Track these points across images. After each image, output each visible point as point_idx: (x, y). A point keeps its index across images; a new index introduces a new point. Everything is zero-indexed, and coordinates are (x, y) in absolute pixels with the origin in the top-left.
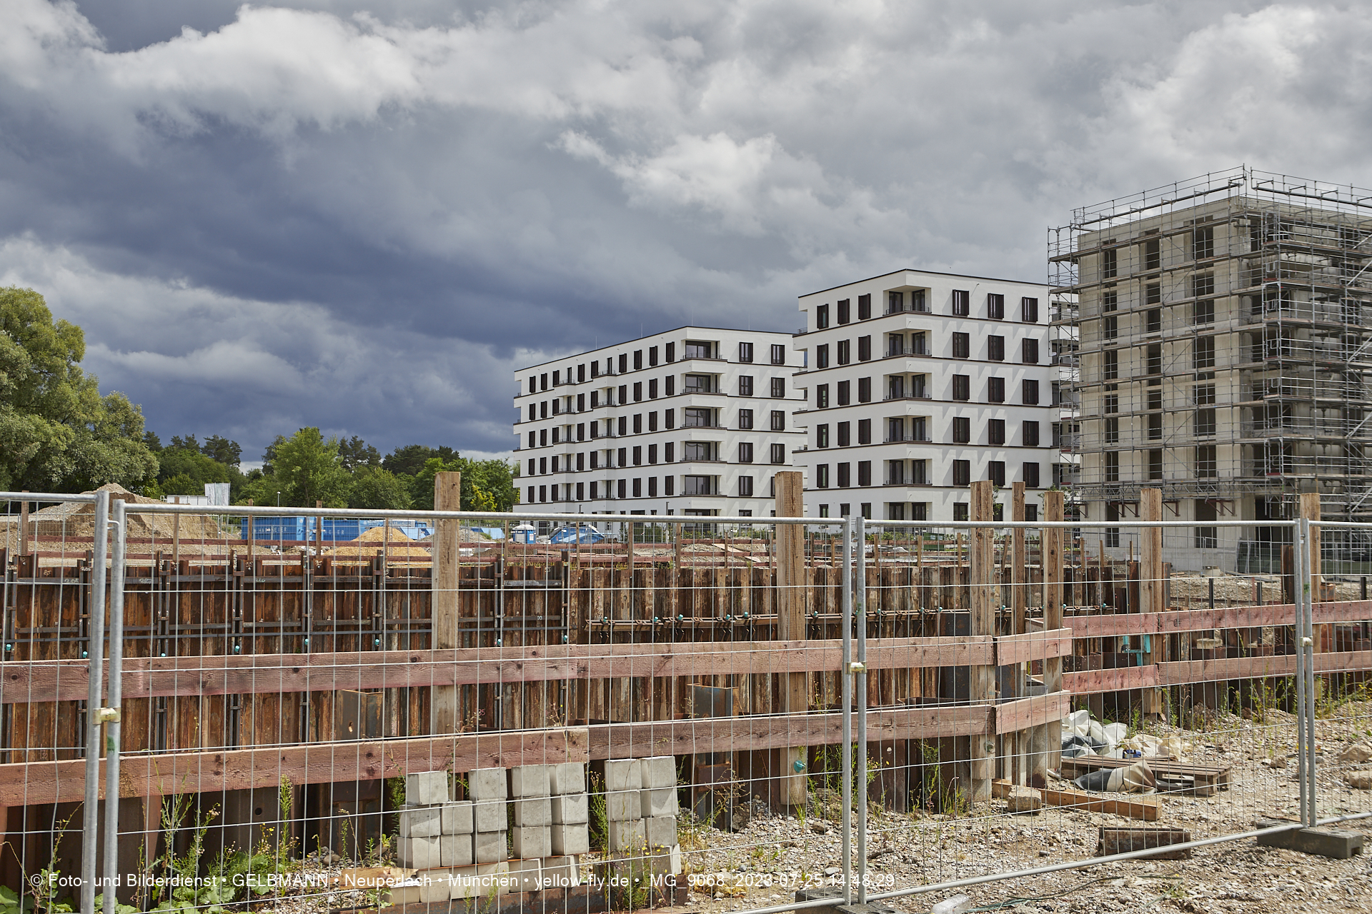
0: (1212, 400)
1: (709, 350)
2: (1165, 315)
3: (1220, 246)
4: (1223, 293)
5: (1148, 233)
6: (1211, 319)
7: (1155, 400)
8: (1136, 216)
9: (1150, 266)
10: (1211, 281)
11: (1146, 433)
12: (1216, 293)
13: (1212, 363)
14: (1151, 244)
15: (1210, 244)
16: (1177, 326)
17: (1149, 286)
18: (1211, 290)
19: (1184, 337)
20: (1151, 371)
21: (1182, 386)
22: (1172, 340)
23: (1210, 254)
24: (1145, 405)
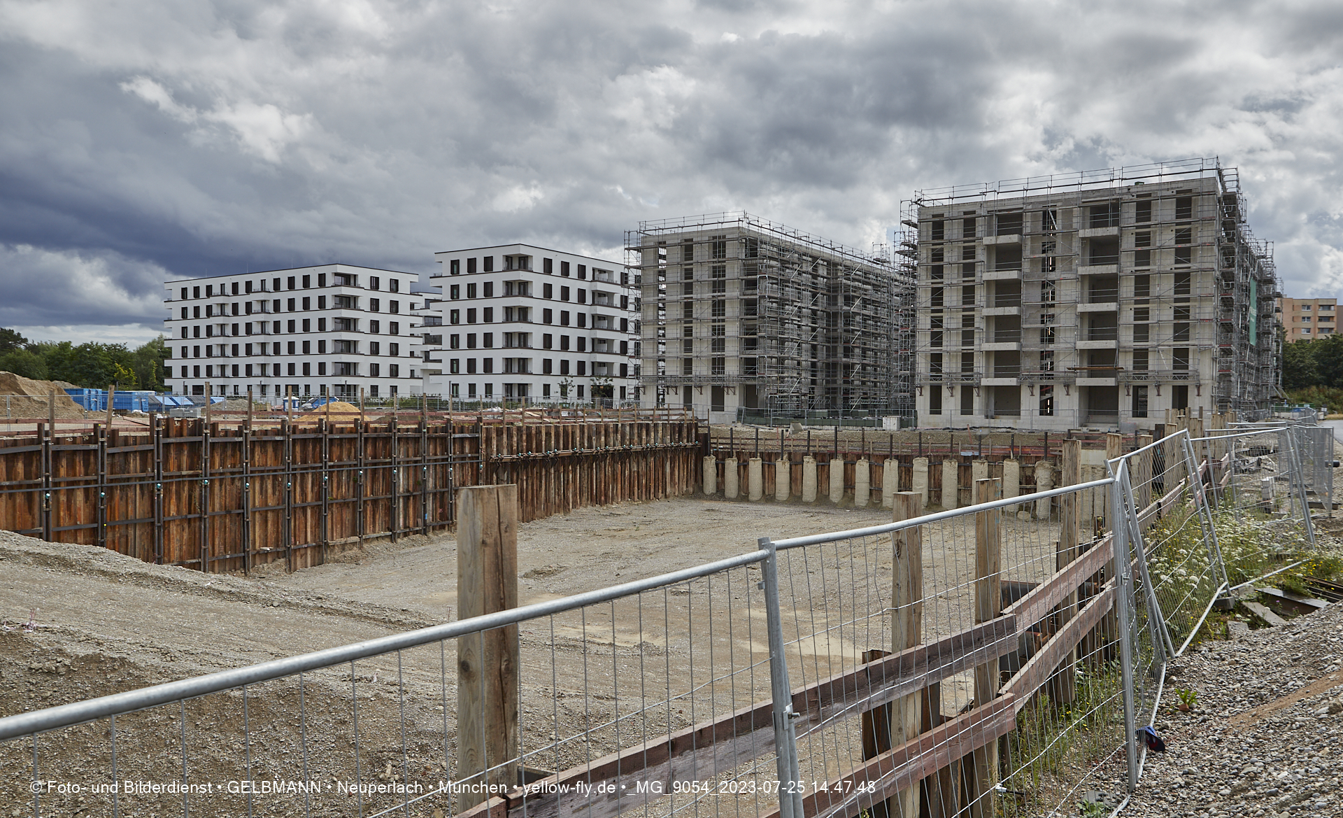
0: (723, 334)
1: (348, 280)
2: (696, 288)
3: (730, 252)
4: (730, 277)
5: (686, 240)
6: (724, 291)
7: (688, 332)
8: (680, 230)
9: (686, 260)
10: (724, 271)
11: (683, 350)
12: (727, 277)
13: (724, 315)
14: (688, 246)
15: (724, 251)
16: (703, 294)
17: (686, 270)
18: (724, 276)
19: (708, 299)
20: (686, 316)
21: (706, 325)
22: (701, 300)
23: (724, 256)
24: (683, 335)
